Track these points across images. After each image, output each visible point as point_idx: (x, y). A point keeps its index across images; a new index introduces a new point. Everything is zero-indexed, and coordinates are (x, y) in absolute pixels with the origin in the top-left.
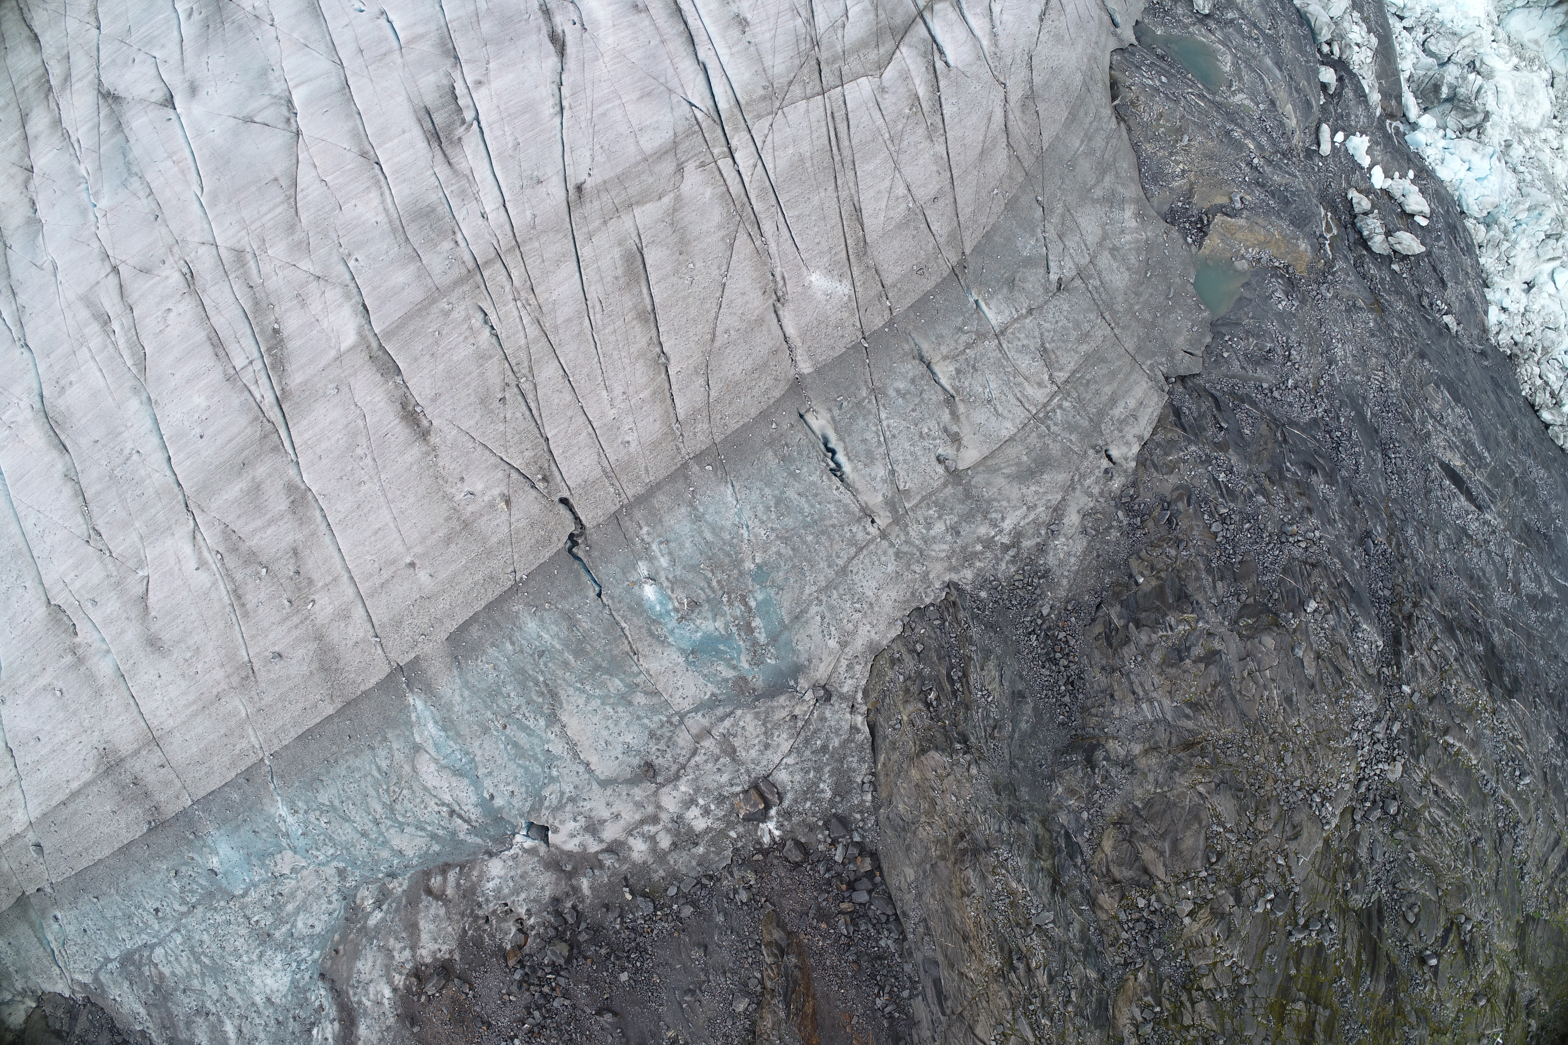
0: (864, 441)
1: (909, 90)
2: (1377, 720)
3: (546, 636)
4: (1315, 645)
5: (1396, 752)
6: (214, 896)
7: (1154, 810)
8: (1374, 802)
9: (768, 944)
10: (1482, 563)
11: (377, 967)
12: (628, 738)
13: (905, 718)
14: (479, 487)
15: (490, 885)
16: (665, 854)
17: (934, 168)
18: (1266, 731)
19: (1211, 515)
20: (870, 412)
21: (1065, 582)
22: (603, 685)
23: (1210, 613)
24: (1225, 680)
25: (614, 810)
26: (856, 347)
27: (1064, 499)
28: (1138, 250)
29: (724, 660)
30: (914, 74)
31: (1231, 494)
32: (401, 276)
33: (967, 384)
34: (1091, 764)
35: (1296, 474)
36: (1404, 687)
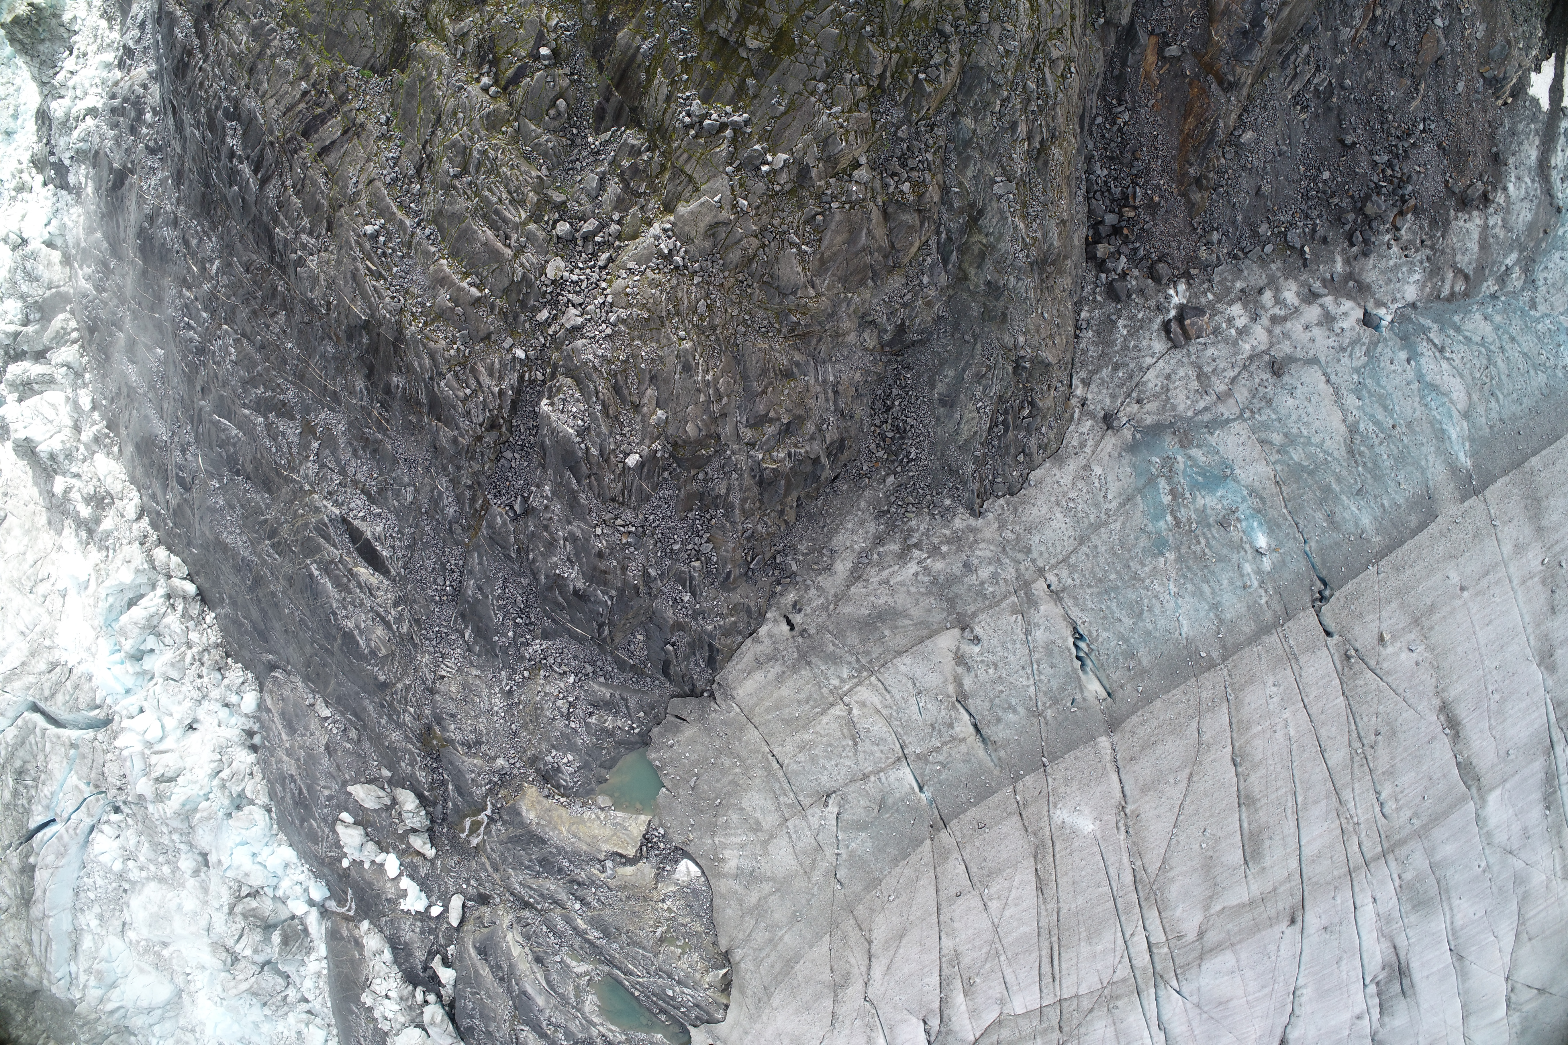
0: (1053, 666)
1: (972, 1000)
2: (578, 330)
3: (1354, 509)
4: (639, 419)
7: (860, 277)
8: (588, 240)
9: (1207, 189)
10: (355, 464)
12: (1291, 401)
14: (1404, 655)
15: (1417, 277)
16: (1268, 285)
17: (956, 925)
19: (709, 560)
20: (1046, 694)
22: (1309, 456)
25: (1308, 335)
26: (1054, 758)
27: (848, 587)
28: (726, 827)
29: (1199, 467)
30: (966, 1015)
31: (682, 580)
32: (1447, 850)
33: (943, 713)
34: (901, 329)
35: (603, 593)
36: (523, 355)
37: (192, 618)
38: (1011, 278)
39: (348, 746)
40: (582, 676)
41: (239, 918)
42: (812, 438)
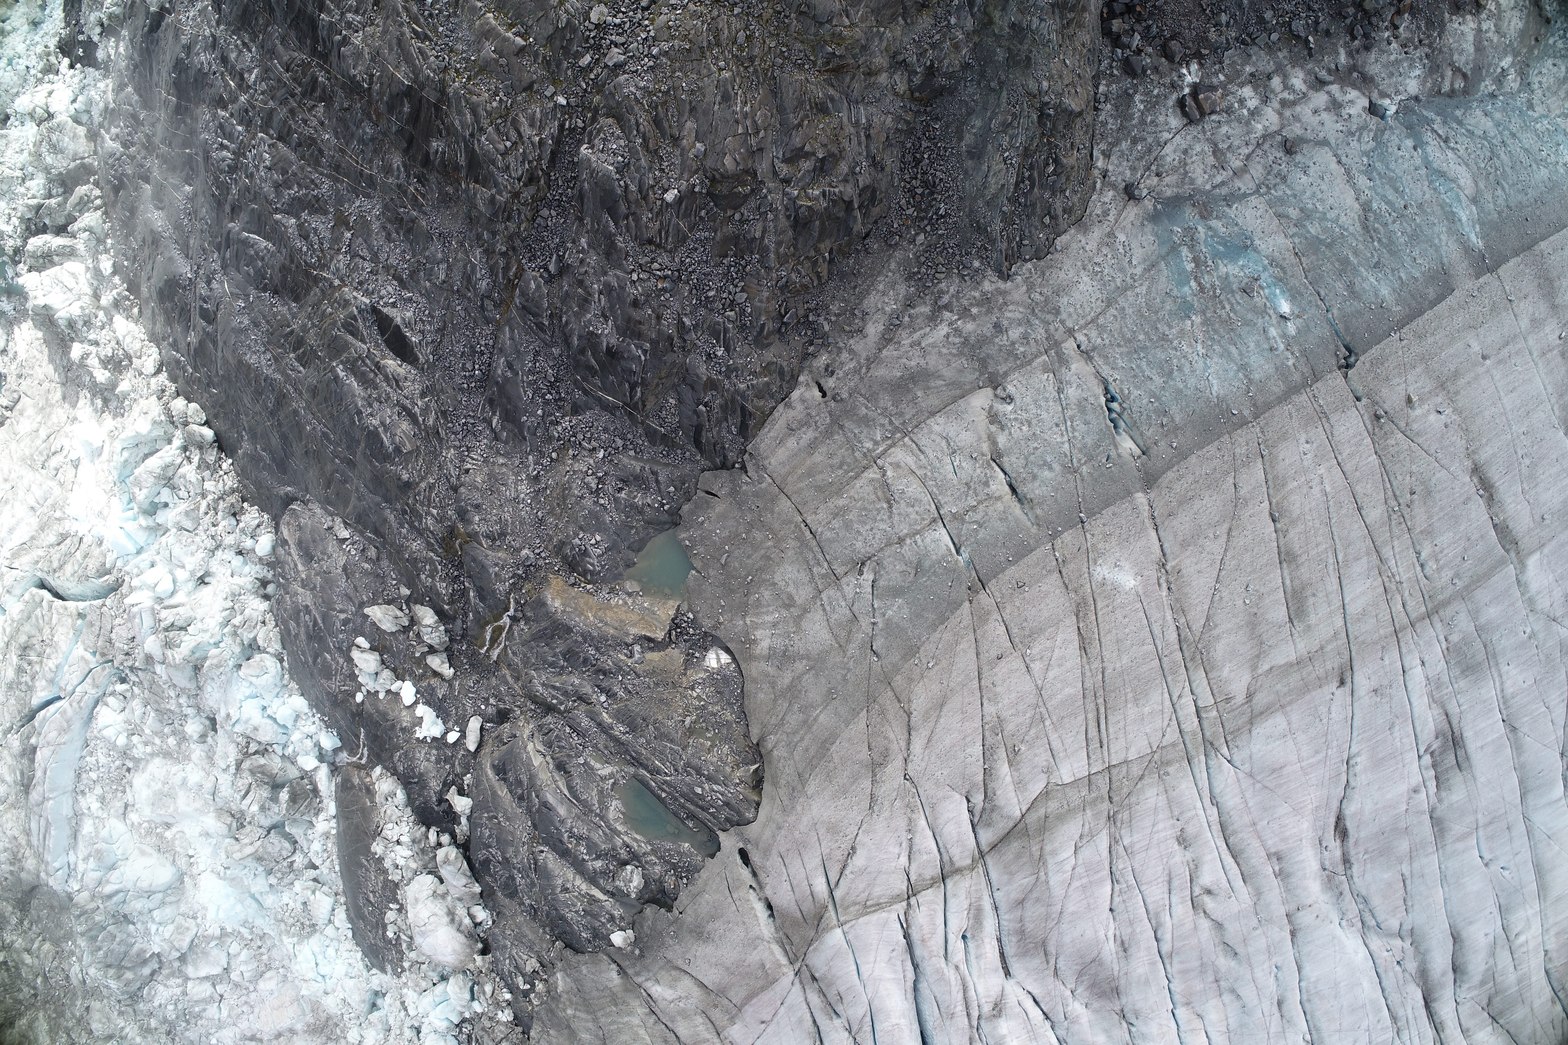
0: (1086, 423)
1: (1017, 770)
2: (619, 66)
3: (1373, 281)
5: (593, 34)
7: (891, 11)
10: (388, 248)
12: (1304, 178)
14: (1433, 417)
15: (1418, 72)
16: (1276, 71)
17: (998, 689)
19: (743, 311)
20: (1080, 450)
21: (893, 266)
22: (1325, 230)
23: (779, 205)
25: (1317, 119)
26: (1091, 514)
27: (880, 350)
28: (758, 605)
29: (1219, 237)
30: (1011, 787)
32: (1492, 613)
33: (978, 471)
34: (931, 71)
35: (637, 347)
36: (564, 102)
37: (208, 467)
38: (1034, 19)
39: (366, 566)
40: (612, 452)
41: (246, 774)
42: (845, 181)
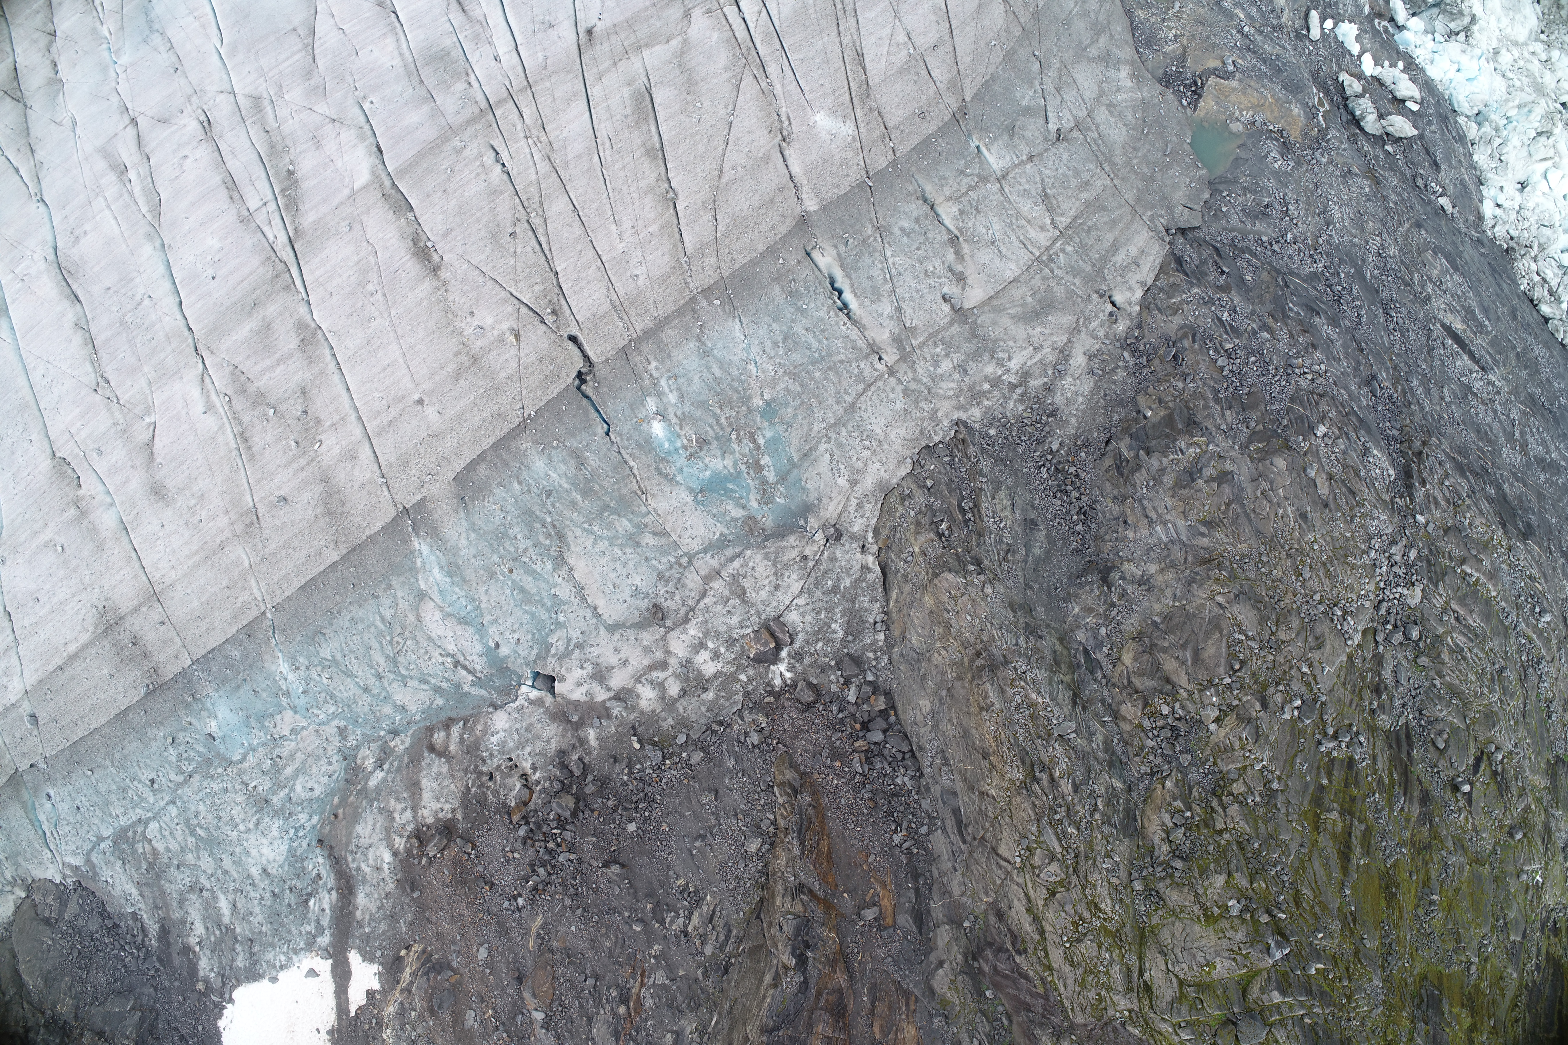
0: (870, 278)
2: (1394, 542)
3: (554, 475)
4: (1326, 468)
5: (1414, 577)
6: (211, 764)
7: (1174, 622)
8: (1395, 626)
9: (780, 785)
10: (1489, 420)
11: (377, 830)
12: (637, 580)
13: (917, 550)
14: (489, 321)
15: (495, 739)
16: (674, 701)
18: (1283, 547)
19: (1216, 350)
20: (875, 250)
21: (1073, 420)
22: (611, 525)
23: (1220, 438)
24: (1238, 499)
25: (622, 655)
26: (861, 185)
27: (1069, 341)
28: (1134, 108)
29: (733, 499)
31: (1235, 331)
32: (415, 116)
33: (970, 225)
34: (1107, 583)
36: (1418, 517)
40: (1280, 239)
41: (1466, 12)
42: (1162, 471)
